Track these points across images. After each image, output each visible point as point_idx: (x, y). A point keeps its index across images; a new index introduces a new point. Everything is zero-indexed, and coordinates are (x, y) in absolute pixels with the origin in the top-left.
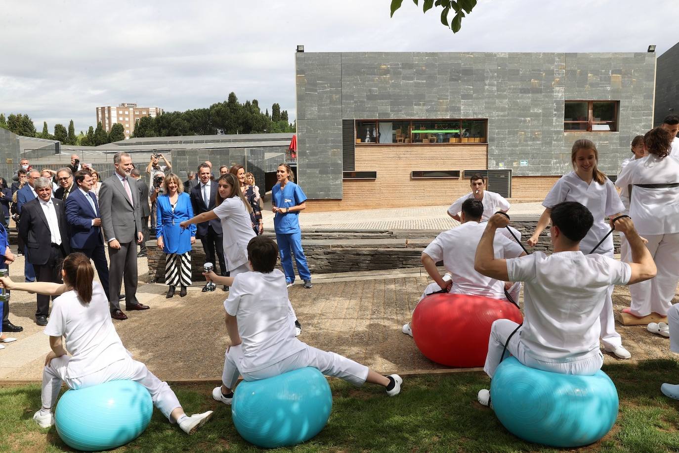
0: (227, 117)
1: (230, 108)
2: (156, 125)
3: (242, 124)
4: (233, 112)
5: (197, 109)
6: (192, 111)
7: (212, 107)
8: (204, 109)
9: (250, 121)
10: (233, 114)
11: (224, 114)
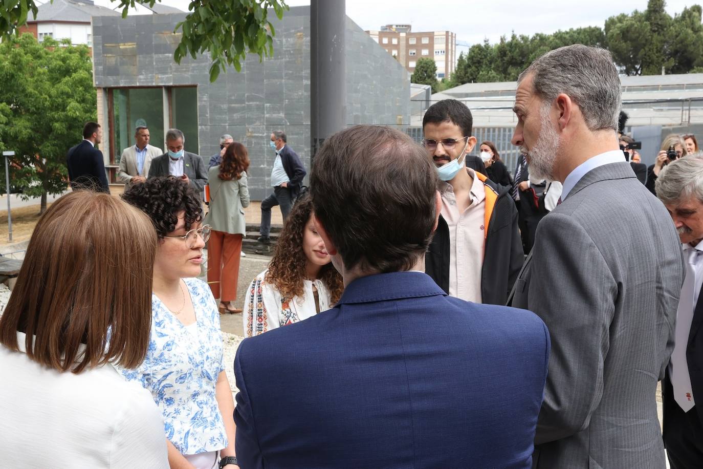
0: (644, 42)
1: (651, 24)
2: (500, 60)
3: (674, 54)
4: (654, 31)
5: (575, 29)
6: (567, 33)
7: (610, 23)
8: (590, 27)
9: (691, 48)
10: (655, 35)
11: (637, 35)
